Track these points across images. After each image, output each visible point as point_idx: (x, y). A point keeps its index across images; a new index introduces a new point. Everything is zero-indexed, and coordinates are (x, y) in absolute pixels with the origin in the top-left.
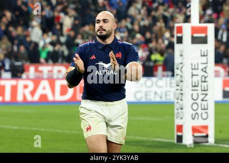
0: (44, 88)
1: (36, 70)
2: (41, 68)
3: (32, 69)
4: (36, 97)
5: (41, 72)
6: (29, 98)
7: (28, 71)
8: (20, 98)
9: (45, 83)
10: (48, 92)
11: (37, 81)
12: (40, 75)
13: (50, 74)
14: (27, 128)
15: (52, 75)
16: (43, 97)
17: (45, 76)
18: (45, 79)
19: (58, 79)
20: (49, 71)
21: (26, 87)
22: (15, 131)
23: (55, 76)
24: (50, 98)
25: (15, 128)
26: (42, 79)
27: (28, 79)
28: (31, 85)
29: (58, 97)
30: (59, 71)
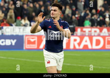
0: (86, 41)
1: (82, 31)
2: (84, 29)
3: (79, 30)
4: (81, 47)
5: (85, 32)
6: (77, 47)
7: (77, 31)
8: (72, 47)
9: (86, 38)
10: (88, 43)
11: (82, 37)
12: (84, 33)
13: (90, 33)
14: (75, 65)
15: (91, 34)
16: (86, 47)
17: (87, 34)
18: (87, 36)
19: (94, 36)
20: (89, 31)
21: (75, 40)
22: (68, 66)
23: (93, 34)
24: (90, 47)
25: (68, 64)
26: (85, 36)
27: (77, 36)
28: (78, 39)
29: (94, 47)
30: (95, 31)
